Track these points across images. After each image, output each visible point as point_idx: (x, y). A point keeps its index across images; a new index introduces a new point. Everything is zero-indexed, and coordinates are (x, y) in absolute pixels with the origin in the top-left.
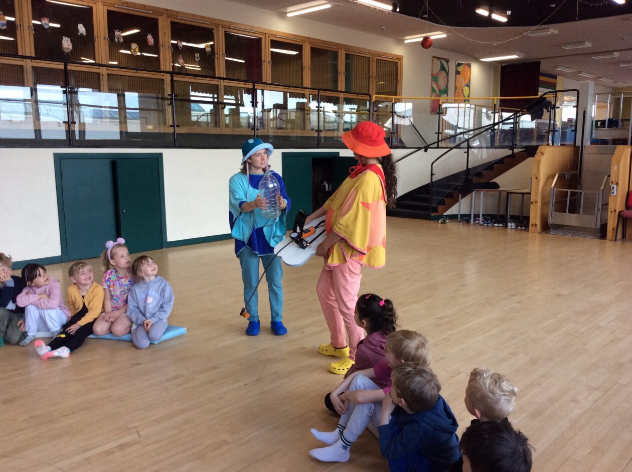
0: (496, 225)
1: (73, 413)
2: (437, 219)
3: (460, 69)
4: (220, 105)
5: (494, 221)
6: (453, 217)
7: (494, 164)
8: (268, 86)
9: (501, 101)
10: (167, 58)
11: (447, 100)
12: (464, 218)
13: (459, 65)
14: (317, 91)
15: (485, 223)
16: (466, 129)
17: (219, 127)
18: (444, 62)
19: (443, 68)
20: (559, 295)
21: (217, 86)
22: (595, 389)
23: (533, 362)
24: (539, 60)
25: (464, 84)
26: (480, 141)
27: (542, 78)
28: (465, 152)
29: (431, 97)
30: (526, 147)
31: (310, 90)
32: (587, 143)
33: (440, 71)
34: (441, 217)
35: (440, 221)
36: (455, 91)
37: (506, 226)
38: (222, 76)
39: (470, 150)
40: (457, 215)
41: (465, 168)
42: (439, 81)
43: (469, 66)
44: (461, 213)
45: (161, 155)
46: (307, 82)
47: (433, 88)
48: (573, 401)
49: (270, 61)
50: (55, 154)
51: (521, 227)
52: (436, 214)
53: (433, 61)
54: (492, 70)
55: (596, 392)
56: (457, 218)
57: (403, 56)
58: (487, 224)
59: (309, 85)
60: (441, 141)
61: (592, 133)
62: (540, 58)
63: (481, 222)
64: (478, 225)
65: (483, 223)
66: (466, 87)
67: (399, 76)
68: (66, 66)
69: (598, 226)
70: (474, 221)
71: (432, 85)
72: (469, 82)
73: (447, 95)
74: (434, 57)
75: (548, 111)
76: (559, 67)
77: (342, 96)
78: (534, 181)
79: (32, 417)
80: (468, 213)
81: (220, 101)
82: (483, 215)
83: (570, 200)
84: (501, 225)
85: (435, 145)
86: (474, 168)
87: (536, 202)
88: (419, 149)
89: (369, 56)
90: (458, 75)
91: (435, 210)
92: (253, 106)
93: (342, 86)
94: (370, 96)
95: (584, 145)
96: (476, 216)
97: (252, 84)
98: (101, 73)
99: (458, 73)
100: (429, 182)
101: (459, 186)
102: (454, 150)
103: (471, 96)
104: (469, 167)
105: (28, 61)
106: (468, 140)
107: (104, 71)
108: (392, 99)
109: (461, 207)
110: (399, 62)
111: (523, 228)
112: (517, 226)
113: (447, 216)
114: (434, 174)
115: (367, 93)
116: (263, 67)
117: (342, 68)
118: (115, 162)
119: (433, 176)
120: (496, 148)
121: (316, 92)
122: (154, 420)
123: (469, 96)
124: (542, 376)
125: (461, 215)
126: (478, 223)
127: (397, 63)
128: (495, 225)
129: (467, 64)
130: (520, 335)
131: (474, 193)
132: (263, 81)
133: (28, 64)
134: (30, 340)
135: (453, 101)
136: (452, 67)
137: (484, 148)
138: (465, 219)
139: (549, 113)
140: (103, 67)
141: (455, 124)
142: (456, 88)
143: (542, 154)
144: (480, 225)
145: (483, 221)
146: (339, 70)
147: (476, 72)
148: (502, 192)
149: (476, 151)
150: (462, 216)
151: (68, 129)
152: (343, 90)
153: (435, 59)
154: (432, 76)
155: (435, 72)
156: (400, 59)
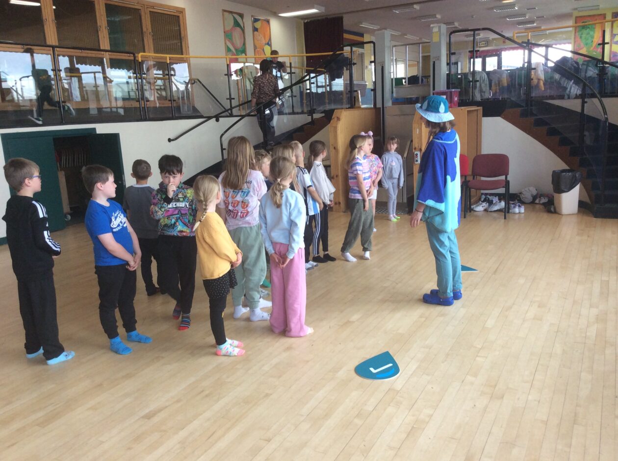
3: (258, 25)
9: (307, 59)
13: (256, 20)
18: (238, 18)
19: (237, 24)
25: (264, 42)
33: (233, 27)
36: (255, 50)
42: (233, 38)
43: (268, 22)
46: (52, 39)
47: (227, 46)
53: (223, 15)
54: (295, 29)
57: (184, 9)
59: (54, 43)
60: (234, 108)
61: (392, 93)
62: (342, 13)
66: (267, 46)
67: (182, 32)
69: (405, 201)
71: (226, 43)
72: (270, 39)
73: (246, 55)
74: (224, 11)
75: (347, 69)
76: (364, 23)
77: (107, 56)
78: (333, 151)
89: (140, 8)
90: (256, 32)
93: (105, 44)
94: (134, 55)
95: (385, 106)
99: (255, 29)
102: (246, 119)
108: (166, 57)
110: (181, 16)
117: (102, 22)
119: (223, 153)
127: (178, 17)
129: (264, 20)
136: (248, 23)
139: (349, 71)
142: (255, 47)
143: (338, 119)
146: (99, 24)
147: (276, 27)
152: (108, 48)
153: (225, 13)
154: (224, 32)
155: (228, 28)
156: (182, 12)
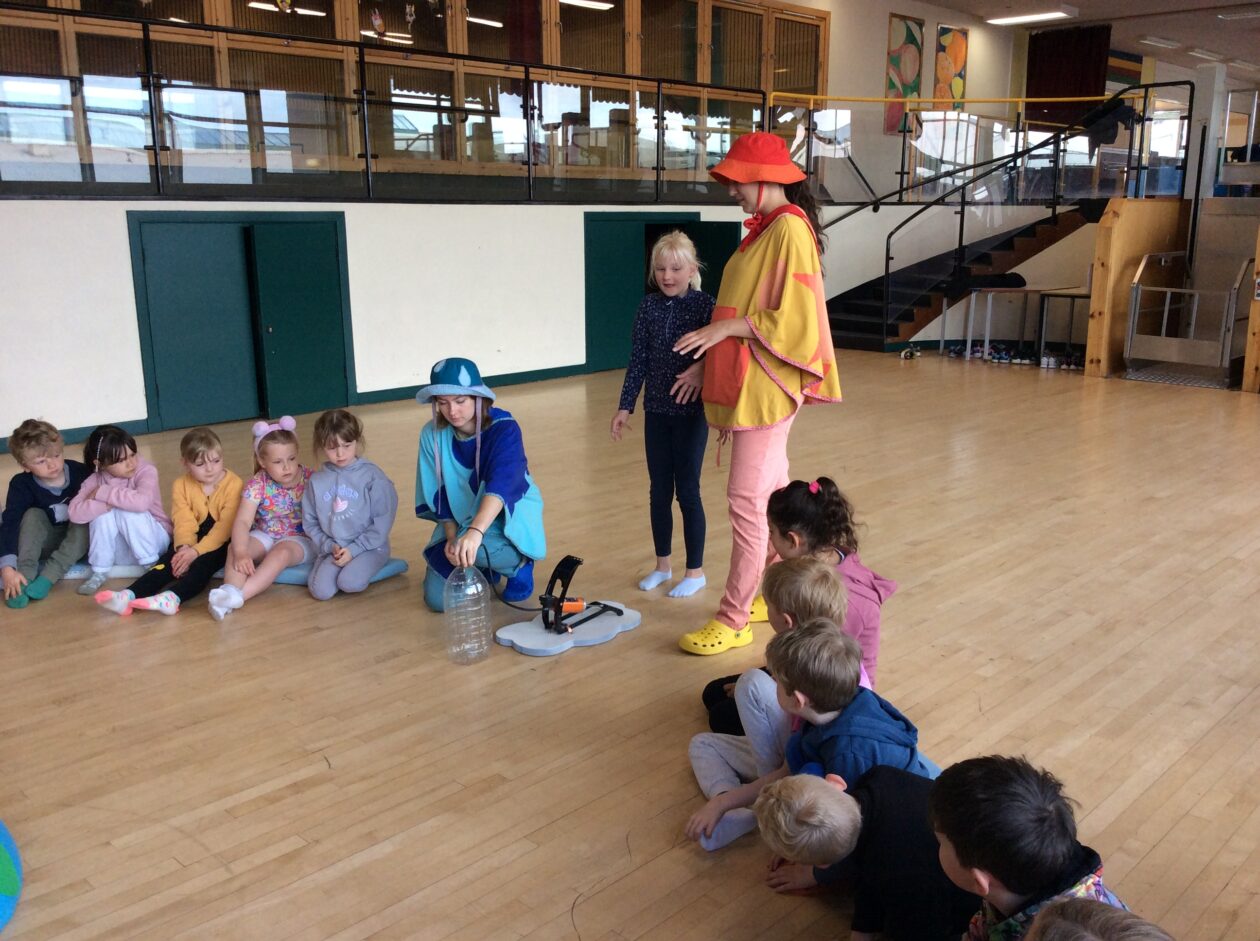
0: (1018, 361)
1: (195, 723)
2: (896, 349)
3: (946, 40)
4: (457, 115)
5: (1012, 354)
6: (929, 347)
7: (1015, 236)
8: (555, 72)
9: (1028, 106)
10: (350, 17)
11: (919, 103)
12: (952, 348)
13: (944, 31)
14: (656, 84)
15: (994, 358)
16: (959, 165)
17: (456, 160)
18: (915, 28)
19: (911, 39)
20: (1151, 499)
21: (451, 74)
22: (1234, 682)
23: (1107, 628)
24: (1106, 23)
25: (953, 70)
26: (988, 189)
27: (1113, 62)
28: (956, 213)
29: (886, 97)
30: (1081, 202)
31: (640, 82)
32: (1207, 193)
33: (905, 44)
34: (906, 345)
35: (903, 354)
36: (935, 86)
37: (1038, 364)
38: (460, 52)
39: (967, 208)
40: (938, 342)
41: (957, 246)
42: (902, 66)
43: (965, 34)
44: (947, 338)
45: (341, 215)
46: (634, 66)
47: (891, 79)
48: (1187, 704)
49: (558, 20)
50: (129, 214)
51: (1069, 364)
52: (896, 339)
53: (890, 22)
54: (1012, 45)
55: (1235, 688)
56: (938, 348)
57: (829, 13)
58: (999, 359)
59: (637, 72)
60: (907, 189)
61: (1217, 175)
62: (1111, 19)
63: (986, 356)
64: (979, 362)
65: (990, 357)
66: (958, 79)
67: (821, 54)
68: (146, 30)
69: (1226, 364)
70: (973, 352)
71: (888, 74)
72: (964, 67)
73: (919, 95)
74: (893, 15)
75: (1126, 129)
76: (1149, 38)
77: (705, 94)
78: (1098, 271)
79: (114, 730)
80: (960, 338)
81: (457, 105)
82: (991, 342)
83: (1170, 310)
84: (1027, 362)
85: (895, 198)
86: (973, 245)
87: (1100, 314)
88: (863, 205)
89: (761, 12)
90: (941, 54)
91: (894, 331)
92: (525, 116)
93: (704, 74)
94: (764, 94)
95: (1200, 198)
96: (977, 343)
97: (522, 69)
98: (216, 46)
99: (941, 48)
100: (883, 274)
101: (943, 282)
102: (935, 209)
103: (968, 97)
104: (965, 243)
105: (69, 19)
106: (963, 187)
107: (221, 42)
108: (807, 102)
109: (945, 326)
110: (822, 24)
111: (1072, 367)
112: (1059, 364)
113: (916, 343)
114: (892, 258)
115: (757, 88)
116: (544, 33)
117: (704, 36)
118: (249, 229)
119: (891, 262)
120: (1018, 204)
121: (652, 86)
122: (356, 737)
123: (963, 96)
124: (1126, 656)
125: (946, 342)
126: (981, 358)
127: (818, 26)
128: (1014, 361)
129: (958, 31)
130: (1077, 576)
131: (973, 295)
132: (545, 63)
133: (69, 27)
134: (99, 584)
135: (930, 106)
136: (929, 36)
137: (997, 204)
138: (955, 349)
139: (1128, 132)
140: (220, 33)
141: (936, 155)
142: (937, 81)
143: (1116, 214)
144: (985, 361)
145: (990, 354)
146: (699, 40)
147: (978, 47)
148: (1030, 295)
149: (978, 211)
150: (948, 343)
151: (153, 164)
152: (707, 80)
153: (894, 19)
154: (889, 54)
155: (895, 47)
156: (825, 19)
